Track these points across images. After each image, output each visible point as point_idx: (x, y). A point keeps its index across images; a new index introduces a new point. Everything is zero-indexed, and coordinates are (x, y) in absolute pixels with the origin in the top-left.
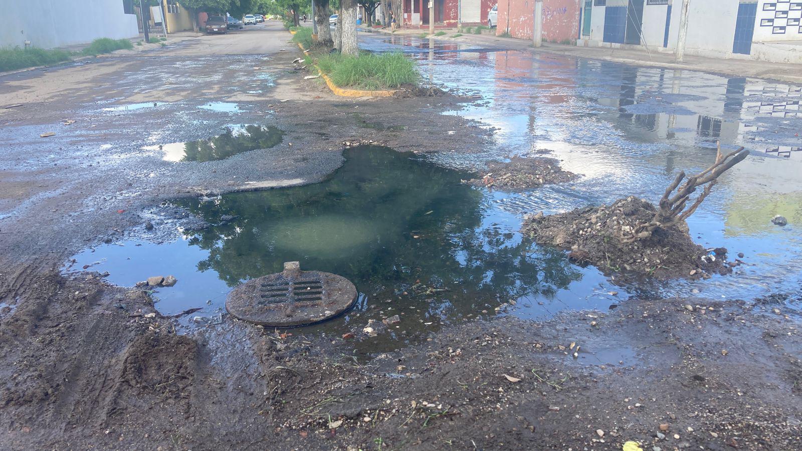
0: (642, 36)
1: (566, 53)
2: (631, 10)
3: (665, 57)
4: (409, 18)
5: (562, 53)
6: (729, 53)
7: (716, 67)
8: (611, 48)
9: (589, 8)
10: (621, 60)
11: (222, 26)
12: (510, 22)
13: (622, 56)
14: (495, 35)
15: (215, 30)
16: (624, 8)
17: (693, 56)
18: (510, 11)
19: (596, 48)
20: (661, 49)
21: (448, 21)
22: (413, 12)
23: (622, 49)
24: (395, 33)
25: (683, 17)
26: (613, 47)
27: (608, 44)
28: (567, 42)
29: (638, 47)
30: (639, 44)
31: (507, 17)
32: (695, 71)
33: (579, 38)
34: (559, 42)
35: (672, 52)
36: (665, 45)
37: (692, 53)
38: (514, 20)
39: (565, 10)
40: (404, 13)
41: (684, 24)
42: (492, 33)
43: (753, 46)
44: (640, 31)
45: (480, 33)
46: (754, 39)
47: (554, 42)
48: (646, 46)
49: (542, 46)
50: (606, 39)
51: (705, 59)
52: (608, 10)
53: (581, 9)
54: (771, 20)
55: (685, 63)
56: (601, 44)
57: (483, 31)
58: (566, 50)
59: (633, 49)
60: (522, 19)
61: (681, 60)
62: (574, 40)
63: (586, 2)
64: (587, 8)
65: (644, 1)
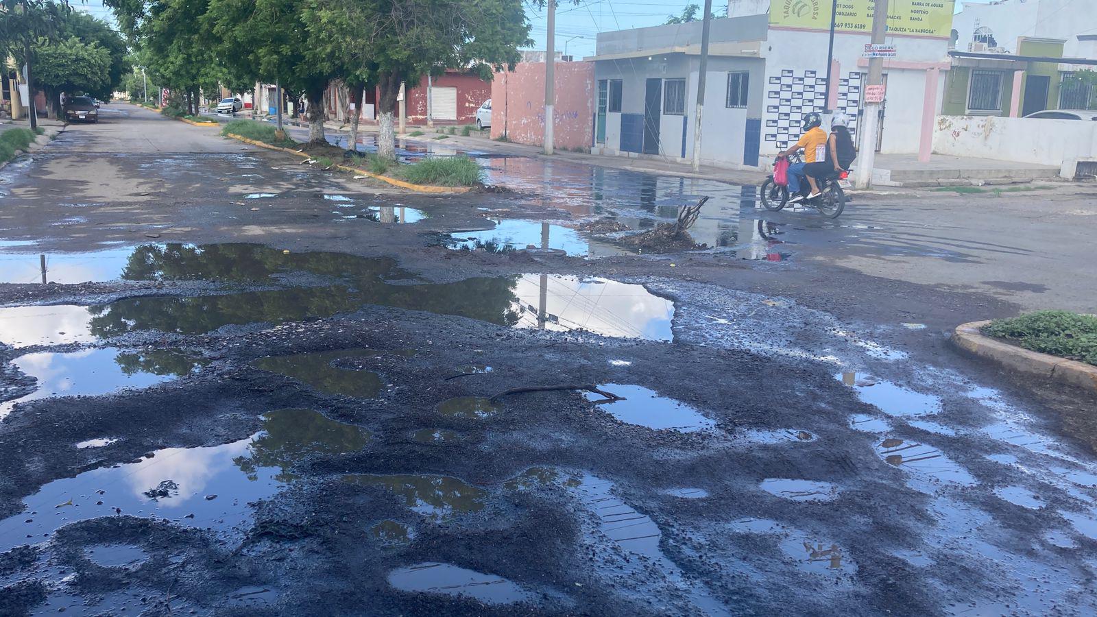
0: (660, 146)
1: (584, 162)
2: (648, 120)
3: (683, 167)
4: (359, 110)
5: (579, 162)
6: (741, 165)
7: (727, 177)
8: (628, 157)
9: (603, 114)
10: (642, 170)
11: (91, 113)
12: (508, 123)
13: (640, 165)
14: (489, 138)
15: (81, 117)
16: (641, 116)
18: (508, 111)
19: (612, 157)
20: (679, 159)
21: (414, 117)
22: (364, 102)
23: (641, 159)
25: (697, 130)
26: (630, 156)
27: (625, 153)
28: (580, 150)
29: (657, 157)
30: (658, 154)
31: (504, 118)
32: (709, 180)
33: (594, 146)
34: (570, 149)
35: (690, 163)
36: (683, 156)
37: (708, 164)
38: (514, 122)
39: (576, 115)
41: (698, 137)
42: (485, 136)
43: (760, 159)
44: (658, 140)
45: (467, 135)
46: (761, 152)
47: (565, 149)
48: (664, 156)
49: (554, 154)
50: (623, 147)
51: (720, 169)
52: (624, 117)
53: (595, 114)
54: (774, 136)
55: (700, 172)
56: (618, 153)
57: (471, 133)
58: (584, 159)
59: (651, 160)
60: (524, 121)
61: (697, 170)
62: (587, 148)
63: (600, 108)
64: (600, 114)
65: (660, 110)
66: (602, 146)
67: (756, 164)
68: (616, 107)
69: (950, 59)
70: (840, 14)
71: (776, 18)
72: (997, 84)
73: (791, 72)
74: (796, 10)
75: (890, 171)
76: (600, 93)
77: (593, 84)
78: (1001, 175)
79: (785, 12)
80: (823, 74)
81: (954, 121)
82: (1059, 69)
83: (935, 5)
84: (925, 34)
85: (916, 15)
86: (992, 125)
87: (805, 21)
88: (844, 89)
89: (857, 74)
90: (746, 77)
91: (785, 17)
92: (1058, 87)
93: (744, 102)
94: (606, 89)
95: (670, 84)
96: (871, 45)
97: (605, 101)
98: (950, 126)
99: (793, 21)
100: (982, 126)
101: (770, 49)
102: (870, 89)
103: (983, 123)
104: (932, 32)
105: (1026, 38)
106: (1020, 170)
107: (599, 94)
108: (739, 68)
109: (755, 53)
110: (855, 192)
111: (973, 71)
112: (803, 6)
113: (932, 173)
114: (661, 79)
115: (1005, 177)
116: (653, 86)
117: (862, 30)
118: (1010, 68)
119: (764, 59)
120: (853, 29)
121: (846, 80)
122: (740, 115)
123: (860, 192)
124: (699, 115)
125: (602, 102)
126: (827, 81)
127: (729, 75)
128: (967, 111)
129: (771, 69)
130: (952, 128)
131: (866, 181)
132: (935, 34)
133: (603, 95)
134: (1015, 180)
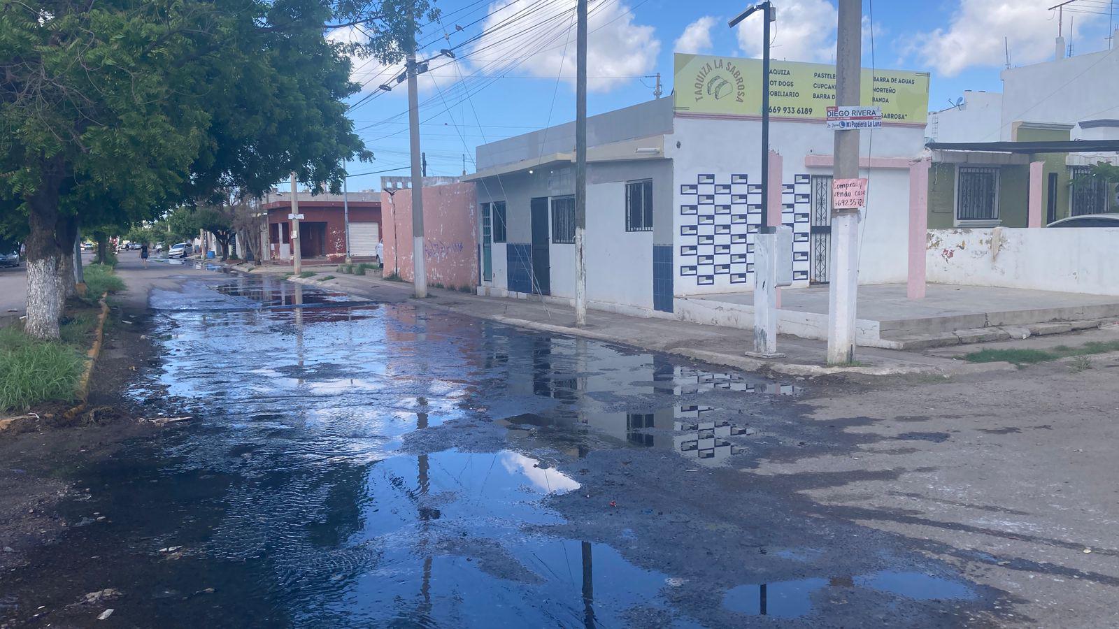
0: (551, 284)
3: (572, 314)
4: (277, 249)
6: (649, 310)
8: (517, 299)
9: (488, 245)
12: (398, 259)
14: (382, 277)
16: (527, 246)
17: (610, 312)
18: (398, 244)
19: (499, 300)
21: (331, 255)
22: (281, 242)
23: (529, 300)
24: (252, 272)
26: (520, 297)
27: (513, 294)
28: (466, 290)
29: (547, 298)
30: (549, 296)
31: (396, 252)
33: (480, 285)
34: (457, 289)
38: (403, 257)
39: (462, 247)
40: (271, 243)
41: (582, 275)
42: (378, 274)
43: (675, 301)
45: (362, 274)
46: (675, 292)
47: (452, 289)
48: (555, 297)
49: (429, 296)
50: (510, 286)
52: (510, 248)
53: (479, 246)
54: (693, 268)
55: (589, 326)
56: (505, 293)
57: (367, 272)
58: (469, 302)
59: (541, 303)
61: (583, 322)
62: (474, 287)
63: (484, 237)
64: (485, 245)
65: (548, 238)
66: (489, 284)
67: (670, 309)
68: (500, 237)
69: (928, 153)
70: (776, 94)
71: (685, 101)
72: (990, 186)
73: (712, 177)
74: (713, 90)
75: (878, 323)
76: (484, 219)
77: (475, 209)
78: (1047, 318)
79: (696, 93)
80: (756, 178)
81: (943, 237)
82: (1067, 164)
83: (904, 81)
84: (891, 120)
85: (879, 95)
86: (1003, 241)
87: (728, 105)
88: (789, 199)
89: (805, 177)
90: (649, 186)
91: (697, 99)
92: (1068, 187)
93: (649, 223)
94: (489, 215)
95: (558, 203)
96: (836, 109)
97: (489, 228)
98: (937, 243)
99: (708, 105)
100: (987, 242)
101: (679, 145)
102: (841, 186)
103: (987, 238)
104: (903, 118)
105: (1024, 124)
106: (1076, 308)
107: (482, 221)
108: (640, 175)
109: (659, 152)
110: (828, 371)
111: (960, 168)
112: (723, 84)
113: (944, 321)
114: (547, 198)
115: (1055, 320)
116: (538, 206)
117: (808, 116)
118: (1007, 163)
119: (671, 159)
120: (796, 115)
121: (791, 186)
122: (645, 241)
123: (836, 370)
124: (580, 244)
125: (487, 231)
126: (764, 187)
127: (627, 186)
128: (957, 223)
129: (683, 174)
130: (942, 247)
131: (845, 350)
132: (906, 120)
133: (486, 222)
134: (1076, 325)
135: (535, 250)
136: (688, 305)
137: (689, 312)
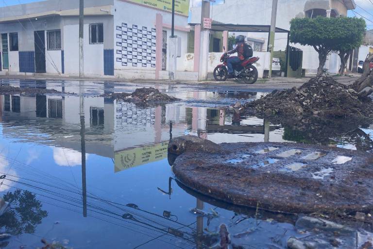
2: (38, 54)
6: (102, 75)
9: (6, 52)
16: (31, 53)
19: (15, 77)
23: (34, 75)
26: (27, 75)
27: (23, 73)
29: (44, 74)
33: (1, 71)
35: (68, 76)
36: (63, 72)
43: (115, 71)
46: (115, 68)
48: (50, 73)
50: (22, 70)
53: (0, 53)
54: (121, 59)
56: (18, 73)
61: (82, 77)
63: (3, 49)
64: (4, 52)
65: (45, 48)
66: (7, 70)
67: (112, 74)
68: (15, 48)
73: (126, 24)
86: (214, 57)
89: (155, 29)
90: (101, 26)
93: (101, 41)
94: (7, 39)
95: (50, 33)
97: (7, 45)
101: (115, 10)
104: (182, 13)
108: (96, 22)
109: (108, 12)
114: (44, 31)
116: (38, 35)
117: (156, 7)
119: (113, 16)
121: (150, 32)
122: (100, 48)
124: (81, 44)
125: (5, 46)
127: (90, 26)
129: (117, 22)
133: (5, 42)
135: (36, 53)
136: (121, 72)
137: (121, 75)
